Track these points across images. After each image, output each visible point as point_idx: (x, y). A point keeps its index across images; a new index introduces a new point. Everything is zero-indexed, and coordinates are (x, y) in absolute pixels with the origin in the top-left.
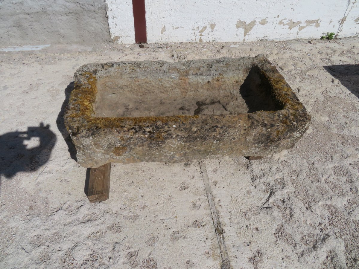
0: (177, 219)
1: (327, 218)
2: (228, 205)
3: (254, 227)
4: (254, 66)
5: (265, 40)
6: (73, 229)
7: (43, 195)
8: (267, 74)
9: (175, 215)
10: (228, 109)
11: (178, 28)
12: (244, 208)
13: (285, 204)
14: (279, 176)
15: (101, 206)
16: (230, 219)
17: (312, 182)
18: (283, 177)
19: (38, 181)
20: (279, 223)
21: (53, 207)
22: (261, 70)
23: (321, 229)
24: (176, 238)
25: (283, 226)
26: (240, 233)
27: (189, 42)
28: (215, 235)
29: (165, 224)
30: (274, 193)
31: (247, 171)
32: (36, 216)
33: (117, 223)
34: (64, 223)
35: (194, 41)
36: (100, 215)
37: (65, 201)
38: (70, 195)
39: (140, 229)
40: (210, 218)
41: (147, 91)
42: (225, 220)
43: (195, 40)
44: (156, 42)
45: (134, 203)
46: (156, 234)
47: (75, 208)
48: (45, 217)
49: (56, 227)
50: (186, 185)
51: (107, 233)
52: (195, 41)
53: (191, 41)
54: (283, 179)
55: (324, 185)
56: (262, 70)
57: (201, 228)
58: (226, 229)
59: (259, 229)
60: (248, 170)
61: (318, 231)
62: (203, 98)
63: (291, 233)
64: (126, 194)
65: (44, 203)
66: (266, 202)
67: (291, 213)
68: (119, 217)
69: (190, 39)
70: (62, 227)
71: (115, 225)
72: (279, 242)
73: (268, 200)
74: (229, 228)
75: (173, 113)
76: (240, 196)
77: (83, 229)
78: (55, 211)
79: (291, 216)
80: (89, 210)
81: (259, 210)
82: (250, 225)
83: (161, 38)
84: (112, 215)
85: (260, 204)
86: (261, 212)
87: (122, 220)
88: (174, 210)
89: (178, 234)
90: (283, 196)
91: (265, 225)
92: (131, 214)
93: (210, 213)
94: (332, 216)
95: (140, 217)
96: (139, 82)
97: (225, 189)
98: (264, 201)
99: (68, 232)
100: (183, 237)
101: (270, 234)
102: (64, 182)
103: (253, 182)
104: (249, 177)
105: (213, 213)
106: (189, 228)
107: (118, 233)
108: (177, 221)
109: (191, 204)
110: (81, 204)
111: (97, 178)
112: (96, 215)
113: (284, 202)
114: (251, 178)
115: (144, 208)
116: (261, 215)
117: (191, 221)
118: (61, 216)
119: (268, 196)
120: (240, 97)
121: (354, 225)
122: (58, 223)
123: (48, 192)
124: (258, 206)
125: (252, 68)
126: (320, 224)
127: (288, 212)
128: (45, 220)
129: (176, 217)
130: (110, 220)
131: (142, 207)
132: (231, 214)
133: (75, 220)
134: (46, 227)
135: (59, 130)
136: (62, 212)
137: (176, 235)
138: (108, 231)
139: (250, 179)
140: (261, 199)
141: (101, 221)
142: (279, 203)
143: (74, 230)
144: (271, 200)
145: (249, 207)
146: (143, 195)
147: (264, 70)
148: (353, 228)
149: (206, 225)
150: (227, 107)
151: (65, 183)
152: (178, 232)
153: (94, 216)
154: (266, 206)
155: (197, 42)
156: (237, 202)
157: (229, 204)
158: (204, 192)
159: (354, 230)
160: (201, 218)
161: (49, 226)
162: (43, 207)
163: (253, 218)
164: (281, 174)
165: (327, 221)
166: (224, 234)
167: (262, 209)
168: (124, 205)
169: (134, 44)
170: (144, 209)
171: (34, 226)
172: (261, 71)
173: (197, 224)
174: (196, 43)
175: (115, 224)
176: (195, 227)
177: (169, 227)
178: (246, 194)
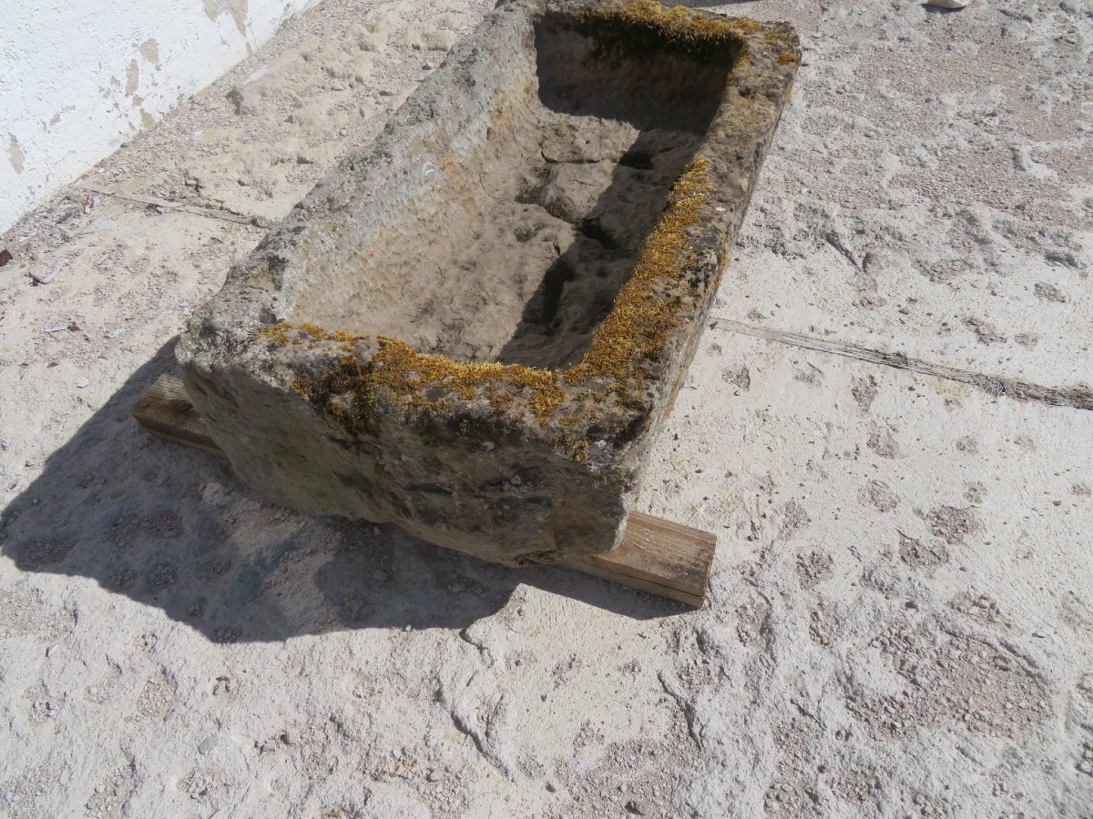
0: (835, 423)
1: (922, 197)
2: (832, 320)
3: (906, 302)
4: (540, 21)
5: (292, 18)
6: (781, 678)
7: (592, 756)
8: (600, 10)
9: (823, 427)
10: (595, 156)
11: (56, 119)
12: (850, 295)
13: (868, 231)
14: (789, 206)
15: (725, 583)
16: (872, 332)
17: (829, 172)
18: (795, 202)
19: (512, 765)
20: (910, 263)
21: (665, 728)
22: (572, 12)
23: (945, 215)
24: (888, 446)
25: (919, 262)
26: (915, 329)
27: (117, 147)
28: (907, 373)
30: (834, 233)
31: (747, 251)
32: (684, 794)
33: (797, 560)
34: (748, 705)
35: (133, 134)
36: (755, 595)
37: (658, 686)
38: (632, 668)
39: (837, 512)
40: (858, 364)
41: (404, 270)
42: (872, 342)
43: (132, 127)
45: (745, 500)
46: (863, 482)
47: (699, 661)
48: (696, 763)
49: (753, 731)
50: (736, 370)
51: (824, 594)
52: (135, 133)
53: (123, 140)
54: (801, 205)
55: (843, 162)
56: (575, 10)
57: (878, 389)
58: (894, 347)
59: (913, 298)
60: (744, 247)
62: (512, 182)
63: (939, 258)
64: (701, 510)
65: (633, 758)
66: (850, 258)
67: (893, 236)
68: (777, 548)
69: (116, 135)
70: (760, 713)
71: (803, 565)
72: (954, 282)
73: (847, 254)
74: (895, 342)
75: (534, 257)
76: (814, 289)
77: (794, 648)
78: (685, 724)
79: (900, 239)
80: (725, 620)
81: (865, 276)
82: (899, 306)
83: (30, 188)
84: (765, 566)
85: (849, 269)
86: (873, 276)
87: (793, 545)
88: (806, 421)
89: (880, 440)
90: (848, 225)
91: (908, 285)
92: (780, 519)
93: (841, 357)
94: (920, 189)
95: (799, 501)
96: (372, 255)
97: (783, 307)
98: (844, 260)
99: (787, 697)
100: (891, 431)
101: (931, 287)
102: (566, 676)
103: (783, 254)
104: (768, 253)
105: (845, 353)
106: (871, 411)
107: (832, 566)
108: (839, 428)
109: (801, 383)
110: (693, 639)
111: (641, 547)
112: (749, 607)
113: (861, 232)
114: (772, 252)
115: (768, 485)
116: (878, 279)
117: (851, 400)
118: (718, 706)
119: (833, 249)
120: (569, 118)
122: (741, 721)
123: (584, 735)
124: (854, 273)
125: (535, 29)
126: (931, 210)
127: (888, 238)
128: (712, 764)
129: (828, 425)
130: (782, 573)
131: (765, 486)
132: (858, 323)
133: (748, 670)
134: (745, 765)
135: (283, 639)
136: (705, 702)
137: (881, 444)
138: (818, 588)
139: (774, 255)
140: (838, 261)
141: (777, 596)
142: (860, 241)
143: (785, 677)
144: (849, 249)
145: (850, 288)
146: (725, 472)
147: (581, 8)
149: (872, 378)
150: (587, 156)
151: (574, 671)
152: (873, 435)
153: (751, 612)
154: (860, 262)
155: (141, 131)
156: (829, 301)
157: (830, 317)
158: (774, 344)
160: (850, 379)
161: (740, 755)
162: (649, 765)
163: (882, 293)
164: (785, 202)
165: (928, 199)
166: (910, 356)
167: (865, 271)
168: (740, 526)
170: (775, 483)
171: (726, 804)
172: (573, 18)
173: (863, 394)
174: (141, 135)
175: (801, 568)
176: (872, 399)
177: (852, 449)
178: (813, 278)
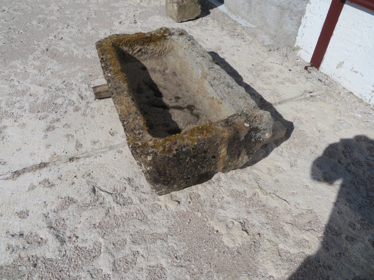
1: (83, 245)
3: (75, 182)
6: (76, 93)
9: (87, 133)
11: (356, 72)
12: (94, 174)
15: (93, 99)
16: (83, 164)
17: (131, 235)
18: (134, 204)
20: (78, 201)
23: (70, 237)
24: (69, 137)
25: (75, 203)
26: (70, 172)
27: (360, 97)
28: (68, 157)
29: (79, 130)
30: (112, 195)
32: (85, 79)
35: (367, 101)
36: (86, 101)
39: (76, 119)
40: (83, 152)
42: (81, 161)
43: (370, 100)
44: (328, 74)
45: (97, 112)
46: (72, 127)
49: (78, 87)
50: (115, 134)
51: (73, 107)
53: (363, 99)
54: (131, 204)
55: (128, 247)
57: (75, 148)
58: (74, 163)
59: (73, 185)
61: (68, 234)
63: (68, 209)
66: (101, 190)
68: (85, 108)
69: (364, 95)
70: (78, 89)
71: (79, 108)
72: (60, 200)
73: (103, 191)
74: (75, 165)
76: (107, 170)
77: (76, 97)
79: (85, 210)
80: (89, 95)
81: (93, 185)
82: (77, 178)
83: (334, 73)
84: (86, 105)
85: (99, 185)
86: (90, 186)
87: (82, 110)
88: (91, 132)
90: (107, 203)
91: (76, 189)
92: (87, 113)
93: (89, 151)
94: (85, 251)
95: (85, 117)
96: (185, 59)
97: (113, 159)
98: (103, 188)
99: (74, 92)
100: (69, 140)
101: (68, 193)
103: (125, 178)
105: (89, 153)
106: (75, 142)
107: (73, 111)
108: (82, 135)
109: (96, 140)
113: (101, 204)
114: (130, 177)
116: (87, 186)
117: (82, 143)
119: (109, 191)
121: (75, 276)
124: (97, 184)
126: (77, 237)
127: (90, 207)
128: (82, 82)
129: (85, 134)
130: (82, 105)
132: (88, 165)
134: (77, 84)
137: (71, 136)
138: (75, 107)
139: (128, 177)
140: (105, 186)
141: (82, 102)
142: (100, 200)
144: (103, 193)
145: (96, 177)
146: (103, 114)
148: (71, 274)
149: (78, 151)
152: (73, 137)
153: (85, 98)
154: (97, 190)
155: (370, 105)
156: (100, 168)
157: (97, 163)
158: (109, 146)
159: (68, 273)
160: (84, 147)
163: (84, 180)
164: (138, 202)
165: (80, 245)
166: (69, 162)
168: (95, 108)
169: (308, 63)
170: (92, 118)
173: (79, 145)
176: (76, 145)
177: (77, 132)
178: (110, 174)
